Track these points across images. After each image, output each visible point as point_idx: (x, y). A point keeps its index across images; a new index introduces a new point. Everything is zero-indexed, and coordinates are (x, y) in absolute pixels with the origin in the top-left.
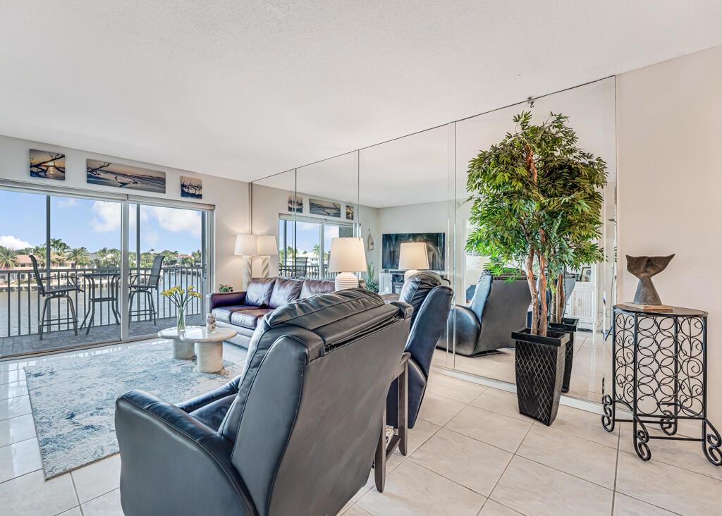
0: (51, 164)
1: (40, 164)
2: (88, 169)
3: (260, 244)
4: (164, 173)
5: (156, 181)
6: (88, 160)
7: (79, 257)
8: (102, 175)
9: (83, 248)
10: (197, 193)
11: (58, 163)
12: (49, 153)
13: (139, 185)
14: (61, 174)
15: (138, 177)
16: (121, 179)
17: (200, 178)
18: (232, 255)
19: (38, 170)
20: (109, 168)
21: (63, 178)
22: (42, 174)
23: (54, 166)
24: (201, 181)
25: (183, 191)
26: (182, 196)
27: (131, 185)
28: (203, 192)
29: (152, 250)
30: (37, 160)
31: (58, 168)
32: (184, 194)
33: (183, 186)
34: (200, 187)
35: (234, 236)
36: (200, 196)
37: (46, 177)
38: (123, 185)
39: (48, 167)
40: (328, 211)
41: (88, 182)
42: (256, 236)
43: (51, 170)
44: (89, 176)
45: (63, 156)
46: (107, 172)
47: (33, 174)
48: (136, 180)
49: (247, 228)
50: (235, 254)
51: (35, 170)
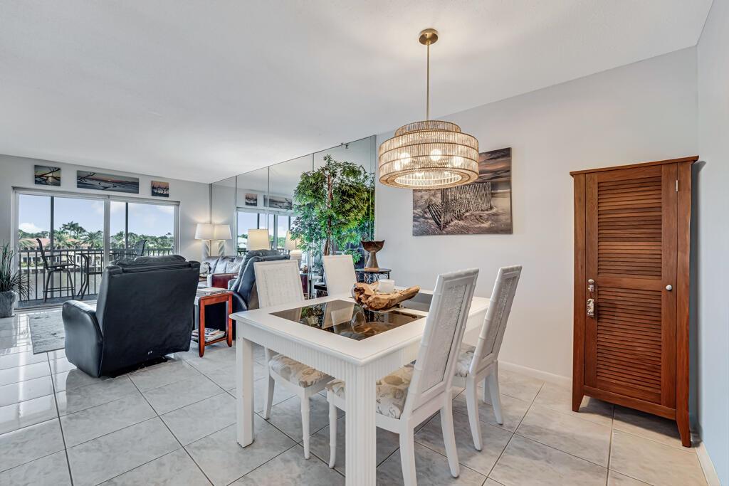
0: (50, 175)
1: (42, 175)
2: (78, 177)
3: (216, 231)
4: (138, 179)
5: (130, 185)
6: (78, 172)
7: (95, 241)
8: (89, 182)
9: (99, 231)
10: (165, 193)
11: (55, 174)
12: (48, 167)
13: (118, 188)
14: (57, 182)
15: (116, 182)
16: (103, 184)
17: (166, 181)
18: (193, 239)
19: (40, 179)
20: (95, 176)
21: (59, 185)
22: (43, 182)
23: (52, 177)
24: (168, 184)
25: (153, 192)
26: (152, 195)
27: (111, 188)
28: (170, 192)
29: (169, 234)
30: (40, 173)
31: (55, 178)
32: (154, 194)
33: (153, 188)
34: (167, 189)
35: (195, 225)
36: (167, 195)
37: (47, 184)
38: (105, 188)
39: (48, 177)
40: (281, 205)
41: (78, 187)
42: (214, 225)
43: (50, 179)
44: (78, 183)
45: (59, 169)
46: (93, 179)
47: (37, 182)
48: (115, 184)
49: (207, 219)
50: (196, 238)
51: (38, 179)
